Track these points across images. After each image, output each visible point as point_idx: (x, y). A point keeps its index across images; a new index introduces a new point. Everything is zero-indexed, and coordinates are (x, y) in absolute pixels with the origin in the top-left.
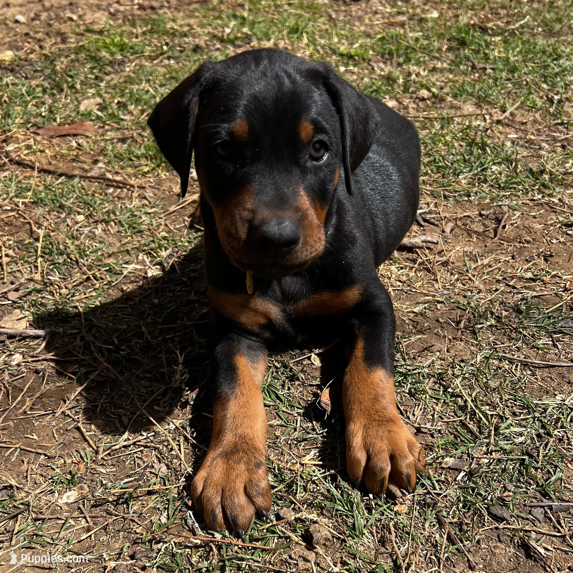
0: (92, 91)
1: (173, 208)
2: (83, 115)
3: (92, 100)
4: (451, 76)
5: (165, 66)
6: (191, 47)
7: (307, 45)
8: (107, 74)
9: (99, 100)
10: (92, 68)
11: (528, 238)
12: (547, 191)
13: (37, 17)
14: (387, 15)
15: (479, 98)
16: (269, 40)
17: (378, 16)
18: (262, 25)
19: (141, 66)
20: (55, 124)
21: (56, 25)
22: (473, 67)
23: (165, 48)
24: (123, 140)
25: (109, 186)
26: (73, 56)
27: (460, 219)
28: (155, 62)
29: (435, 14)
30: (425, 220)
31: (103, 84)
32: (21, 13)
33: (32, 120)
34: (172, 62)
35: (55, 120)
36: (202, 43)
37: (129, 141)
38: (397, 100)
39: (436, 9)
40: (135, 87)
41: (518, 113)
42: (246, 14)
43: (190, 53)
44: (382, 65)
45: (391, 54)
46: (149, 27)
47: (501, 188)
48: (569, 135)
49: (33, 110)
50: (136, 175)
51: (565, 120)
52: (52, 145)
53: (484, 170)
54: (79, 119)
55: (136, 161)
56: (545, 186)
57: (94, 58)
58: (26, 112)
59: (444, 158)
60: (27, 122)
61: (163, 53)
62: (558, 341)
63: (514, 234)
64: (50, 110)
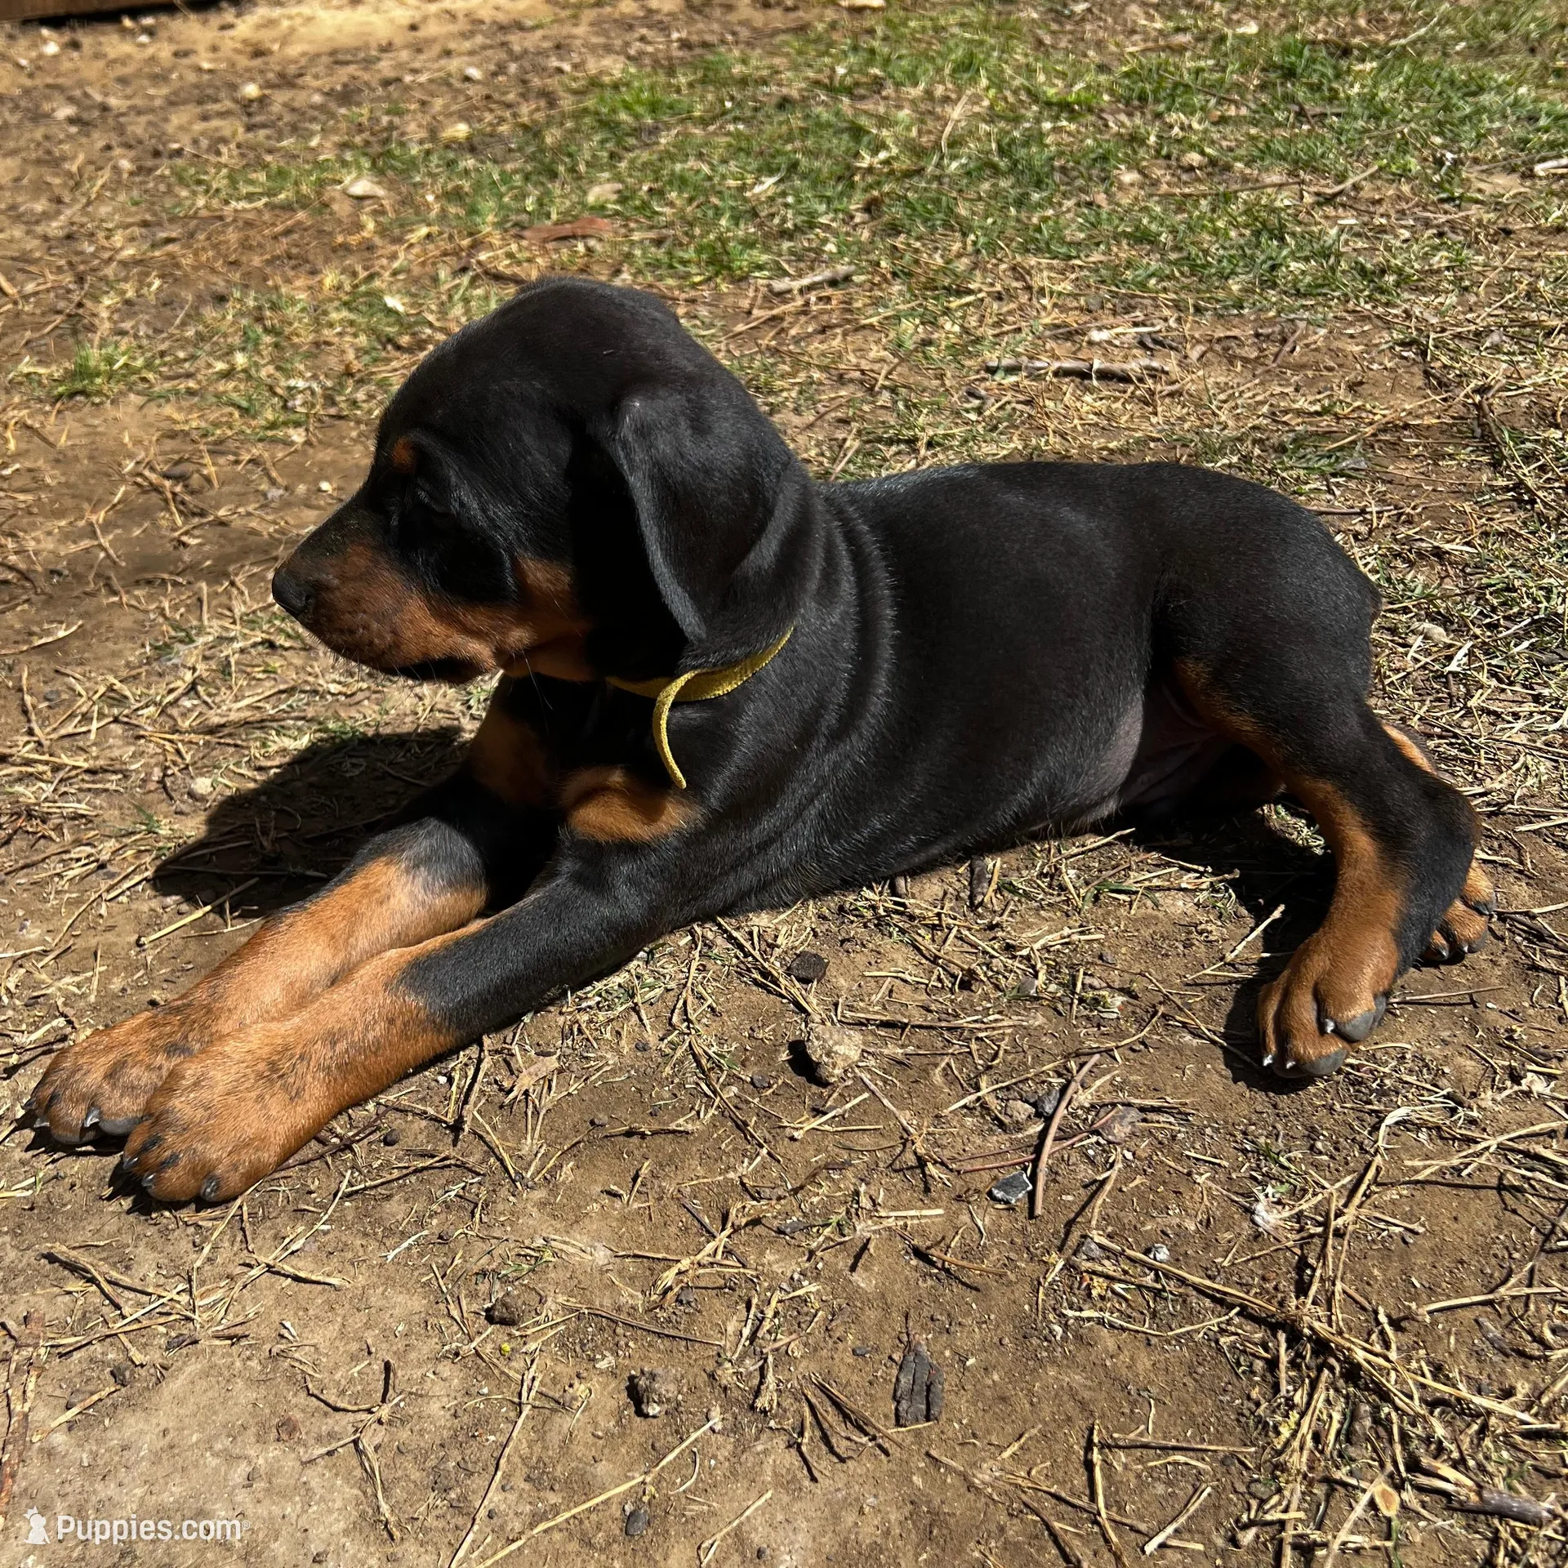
0: (606, 175)
1: (741, 327)
2: (592, 208)
3: (608, 187)
4: (1253, 131)
5: (729, 134)
6: (775, 100)
7: (987, 89)
8: (628, 150)
9: (617, 187)
10: (603, 142)
11: (1331, 364)
12: (1384, 299)
13: (501, 69)
14: (1154, 34)
15: (1296, 162)
16: (916, 84)
17: (1136, 37)
18: (903, 63)
19: (687, 135)
20: (548, 223)
21: (536, 82)
22: (1301, 114)
23: (728, 105)
24: (658, 242)
26: (569, 124)
27: (1219, 340)
28: (711, 128)
29: (1251, 28)
30: (1155, 341)
31: (623, 165)
32: (470, 64)
33: (514, 217)
34: (741, 127)
35: (548, 216)
36: (795, 94)
37: (668, 244)
38: (1141, 172)
39: (1255, 18)
40: (678, 167)
41: (1367, 185)
42: (876, 44)
43: (771, 111)
44: (1123, 117)
45: (1143, 98)
46: (700, 74)
47: (1298, 294)
48: (1457, 216)
49: (513, 205)
50: (681, 288)
51: (1458, 192)
52: (547, 252)
53: (1273, 268)
54: (586, 214)
55: (680, 268)
56: (1382, 291)
57: (607, 124)
58: (502, 207)
59: (1206, 252)
60: (505, 220)
61: (724, 113)
62: (1338, 485)
63: (1310, 358)
64: (540, 203)
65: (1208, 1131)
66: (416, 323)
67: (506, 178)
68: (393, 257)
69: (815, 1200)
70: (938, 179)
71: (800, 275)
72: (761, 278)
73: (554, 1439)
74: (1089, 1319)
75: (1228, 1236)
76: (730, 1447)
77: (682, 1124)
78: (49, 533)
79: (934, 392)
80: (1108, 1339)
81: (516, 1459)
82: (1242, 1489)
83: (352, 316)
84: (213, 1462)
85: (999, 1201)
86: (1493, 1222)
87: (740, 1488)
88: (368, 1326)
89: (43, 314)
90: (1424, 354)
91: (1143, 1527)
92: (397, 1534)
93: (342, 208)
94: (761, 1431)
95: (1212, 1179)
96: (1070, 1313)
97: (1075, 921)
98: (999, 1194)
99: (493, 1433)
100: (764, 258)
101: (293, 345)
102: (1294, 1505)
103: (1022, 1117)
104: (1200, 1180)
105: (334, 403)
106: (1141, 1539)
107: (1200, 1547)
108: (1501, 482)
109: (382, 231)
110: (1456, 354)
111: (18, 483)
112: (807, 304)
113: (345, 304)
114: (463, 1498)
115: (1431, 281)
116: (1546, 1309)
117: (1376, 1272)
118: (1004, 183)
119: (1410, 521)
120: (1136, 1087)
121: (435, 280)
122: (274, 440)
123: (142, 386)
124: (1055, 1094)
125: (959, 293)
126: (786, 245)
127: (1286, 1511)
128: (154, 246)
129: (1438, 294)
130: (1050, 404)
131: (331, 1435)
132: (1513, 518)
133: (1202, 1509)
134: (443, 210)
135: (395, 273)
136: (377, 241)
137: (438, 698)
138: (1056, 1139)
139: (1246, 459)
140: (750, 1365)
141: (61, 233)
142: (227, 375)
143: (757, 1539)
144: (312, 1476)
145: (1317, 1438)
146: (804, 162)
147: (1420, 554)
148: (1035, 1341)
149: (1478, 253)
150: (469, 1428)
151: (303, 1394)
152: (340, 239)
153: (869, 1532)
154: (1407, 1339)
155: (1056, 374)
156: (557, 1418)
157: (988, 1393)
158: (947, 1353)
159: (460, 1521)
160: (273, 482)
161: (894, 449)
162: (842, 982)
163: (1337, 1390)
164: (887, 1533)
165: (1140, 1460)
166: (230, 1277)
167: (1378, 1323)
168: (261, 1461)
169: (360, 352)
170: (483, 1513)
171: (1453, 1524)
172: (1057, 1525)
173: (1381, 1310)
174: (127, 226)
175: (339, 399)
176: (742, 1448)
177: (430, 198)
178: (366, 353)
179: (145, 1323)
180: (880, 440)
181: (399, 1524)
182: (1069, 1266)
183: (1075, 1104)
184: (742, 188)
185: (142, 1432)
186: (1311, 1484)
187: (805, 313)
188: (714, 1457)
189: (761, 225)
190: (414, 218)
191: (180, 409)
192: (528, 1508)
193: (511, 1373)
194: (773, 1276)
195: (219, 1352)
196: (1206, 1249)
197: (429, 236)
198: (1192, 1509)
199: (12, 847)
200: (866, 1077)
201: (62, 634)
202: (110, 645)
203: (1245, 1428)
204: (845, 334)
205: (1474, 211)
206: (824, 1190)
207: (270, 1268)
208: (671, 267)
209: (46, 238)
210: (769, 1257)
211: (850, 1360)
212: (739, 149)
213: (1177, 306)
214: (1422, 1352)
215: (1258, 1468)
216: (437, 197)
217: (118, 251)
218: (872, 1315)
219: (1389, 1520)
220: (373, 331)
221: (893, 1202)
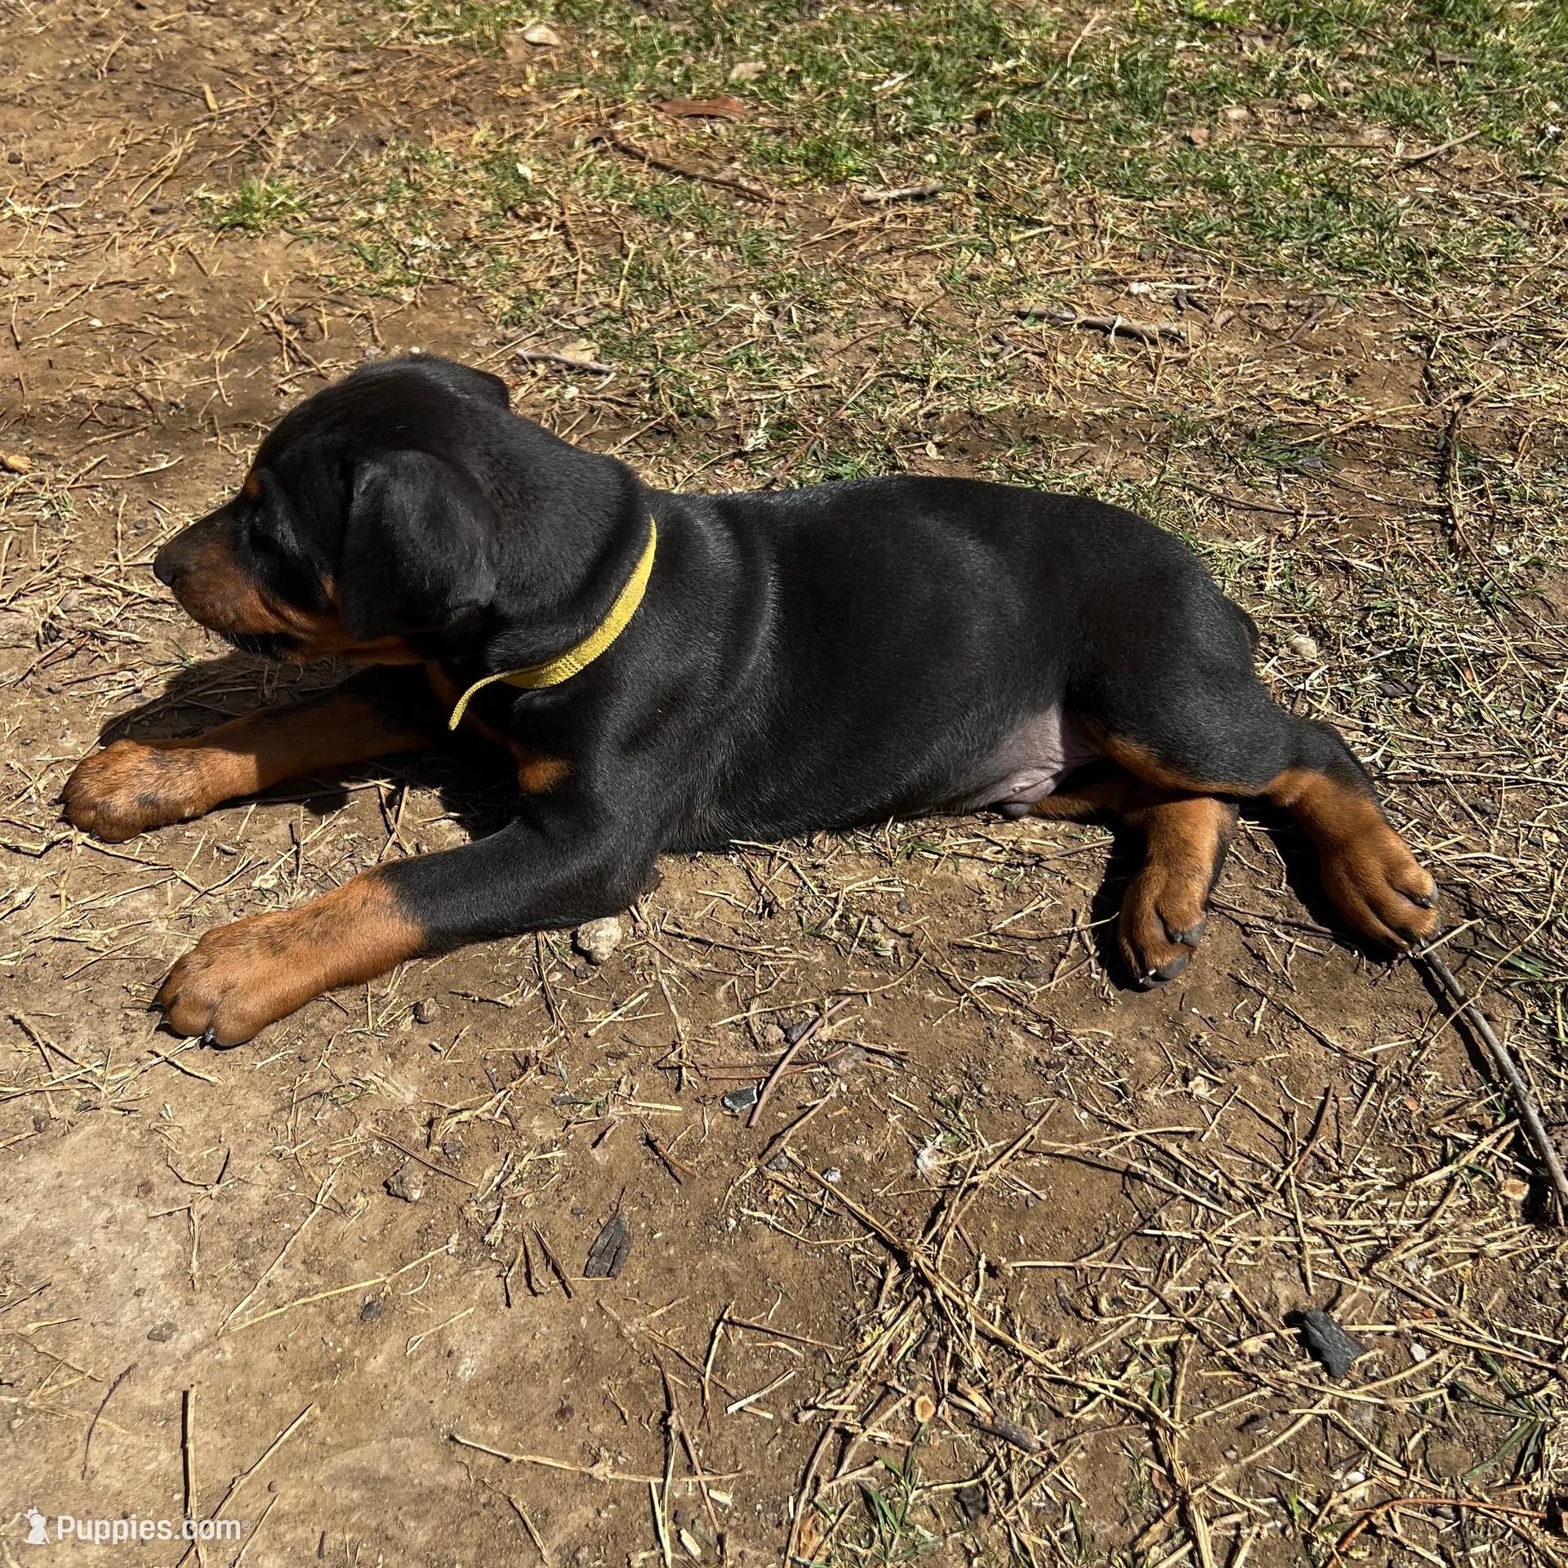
0: (757, 48)
1: (816, 237)
2: (732, 86)
3: (752, 65)
4: (1378, 72)
5: (883, 16)
8: (787, 22)
9: (762, 65)
10: (768, 10)
11: (1341, 348)
12: (1419, 284)
15: (1402, 116)
19: (845, 13)
20: (688, 96)
24: (778, 132)
25: (739, 197)
27: (1250, 307)
28: (871, 6)
30: (1190, 301)
31: (776, 39)
33: (658, 87)
34: (898, 8)
37: (786, 134)
38: (1249, 109)
40: (823, 49)
41: (1462, 150)
44: (1260, 42)
45: (1285, 22)
47: (1342, 269)
48: (1533, 198)
49: (663, 72)
51: (1545, 170)
52: (677, 128)
53: (1326, 238)
54: (725, 92)
56: (1421, 275)
58: (652, 73)
59: (1271, 210)
60: (651, 89)
62: (1287, 482)
63: (1324, 340)
64: (688, 73)
65: (914, 1079)
68: (540, 118)
69: (589, 1080)
70: (1055, 94)
71: (892, 185)
72: (856, 183)
73: (331, 1234)
74: (759, 1219)
75: (892, 1171)
76: (456, 1267)
77: (505, 999)
78: (179, 365)
79: (963, 332)
80: (766, 1238)
81: (301, 1246)
82: (819, 1377)
83: (486, 178)
84: (86, 1203)
85: (728, 1108)
86: (1106, 1201)
87: (453, 1300)
88: (226, 1119)
89: (231, 137)
90: (1429, 350)
91: (733, 1392)
92: (197, 1286)
93: (515, 54)
94: (483, 1259)
95: (901, 1120)
96: (745, 1211)
97: (886, 873)
98: (728, 1103)
99: (289, 1221)
101: (428, 201)
102: (850, 1400)
103: (772, 1040)
104: (892, 1119)
105: (446, 267)
106: (729, 1400)
107: (770, 1416)
108: (1435, 502)
110: (1458, 356)
111: (167, 311)
112: (883, 220)
113: (485, 163)
114: (254, 1267)
115: (1472, 271)
116: (1116, 1281)
117: (994, 1225)
118: (1115, 107)
119: (1335, 530)
120: (874, 1029)
121: (570, 146)
122: (387, 297)
123: (290, 226)
124: (804, 1026)
125: (1030, 223)
126: (891, 149)
127: (842, 1403)
128: (343, 75)
129: (1474, 284)
130: (1061, 358)
131: (175, 1200)
133: (784, 1387)
134: (601, 70)
135: (537, 135)
136: (534, 97)
138: (791, 1063)
139: (1215, 443)
140: (491, 1207)
141: (270, 49)
142: (366, 224)
143: (452, 1342)
144: (154, 1231)
145: (890, 1349)
146: (936, 61)
147: (1329, 566)
148: (712, 1228)
149: (1533, 244)
150: (275, 1213)
151: (163, 1164)
152: (502, 90)
153: (534, 1354)
154: (995, 1284)
155: (1080, 326)
156: (337, 1220)
157: (661, 1262)
158: (643, 1225)
159: (246, 1284)
160: (375, 340)
161: (907, 386)
162: (679, 895)
163: (924, 1314)
164: (547, 1357)
165: (753, 1340)
166: (138, 1061)
167: (977, 1268)
168: (120, 1210)
169: (483, 216)
170: (263, 1282)
171: (967, 1437)
172: (669, 1376)
173: (983, 1257)
174: (325, 50)
175: (451, 263)
176: (466, 1269)
177: (594, 54)
178: (489, 217)
179: (67, 1086)
180: (897, 376)
181: (202, 1278)
182: (759, 1173)
183: (816, 1037)
185: (42, 1171)
186: (872, 1385)
187: (879, 230)
188: (442, 1273)
189: (876, 125)
190: (572, 75)
191: (318, 252)
192: (297, 1284)
193: (316, 1178)
194: (532, 1138)
195: (113, 1119)
196: (870, 1179)
197: (579, 97)
198: (776, 1385)
199: (75, 661)
200: (665, 983)
201: (164, 466)
202: (198, 483)
203: (842, 1329)
204: (906, 258)
206: (598, 1074)
207: (166, 1060)
209: (256, 52)
210: (536, 1122)
211: (567, 1216)
213: (1223, 265)
214: (1001, 1298)
215: (839, 1364)
216: (600, 56)
217: (311, 76)
218: (595, 1185)
219: (921, 1425)
220: (500, 196)
221: (647, 1093)
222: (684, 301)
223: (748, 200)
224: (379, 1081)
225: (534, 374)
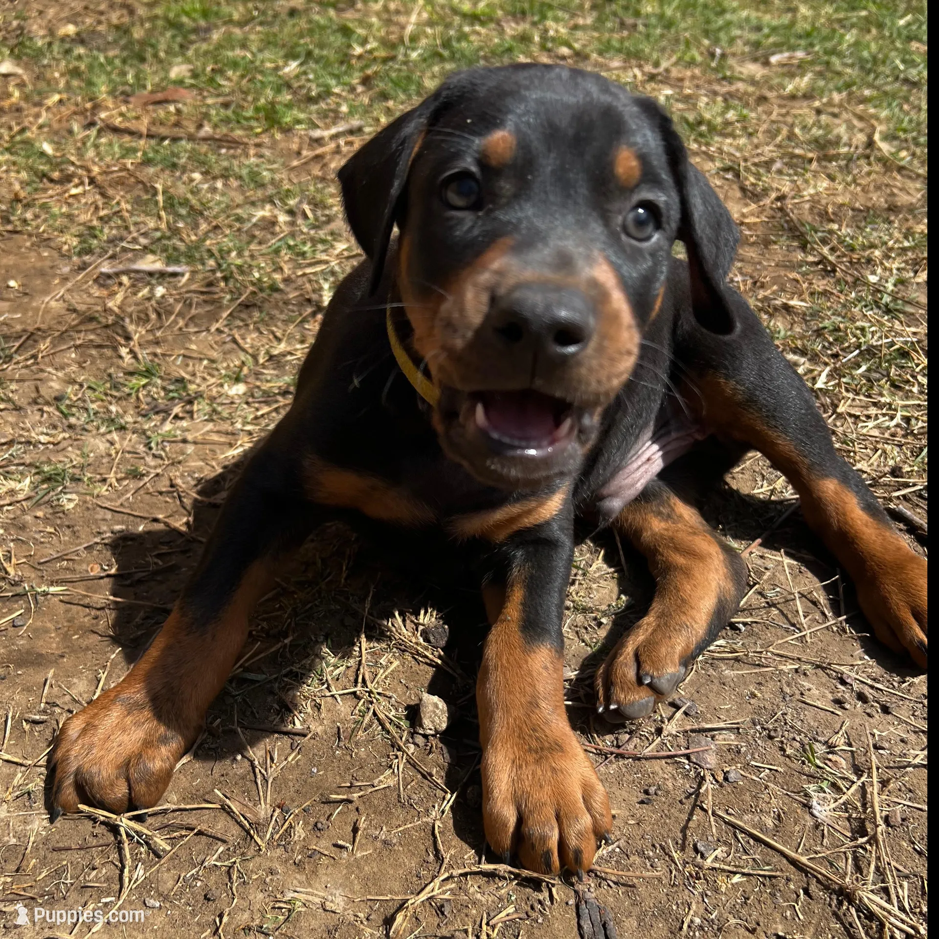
0: (180, 59)
1: (295, 163)
2: (175, 82)
3: (183, 67)
4: (596, 34)
5: (259, 32)
6: (286, 11)
7: (425, 6)
8: (192, 43)
9: (190, 67)
10: (173, 37)
12: (704, 141)
15: (628, 53)
19: (231, 33)
20: (145, 92)
23: (255, 13)
24: (226, 105)
25: (220, 147)
26: (147, 26)
28: (247, 28)
31: (190, 53)
33: (120, 88)
34: (266, 28)
35: (144, 87)
36: (300, 7)
37: (233, 107)
40: (230, 54)
41: (673, 69)
43: (285, 18)
44: (513, 24)
45: (523, 13)
48: (733, 88)
49: (118, 79)
50: (248, 136)
51: (728, 73)
52: (147, 111)
54: (171, 86)
55: (244, 122)
56: (702, 136)
57: (174, 25)
58: (111, 81)
60: (114, 90)
61: (253, 18)
64: (137, 77)
66: (62, 163)
67: (110, 61)
68: (37, 116)
70: (405, 63)
71: (327, 127)
72: (301, 130)
75: (797, 827)
83: (13, 158)
90: (738, 176)
95: (773, 782)
100: (302, 116)
105: (9, 222)
108: (811, 259)
109: (26, 98)
110: (758, 176)
112: (338, 146)
113: (7, 149)
115: (729, 129)
119: (763, 286)
121: (70, 132)
126: (314, 108)
129: (735, 137)
132: (825, 282)
134: (67, 82)
135: (41, 127)
136: (23, 104)
137: (126, 443)
146: (317, 52)
147: (776, 309)
149: (752, 111)
169: (24, 184)
175: (12, 218)
177: (57, 75)
178: (28, 184)
183: (666, 732)
184: (277, 69)
187: (338, 153)
189: (295, 93)
190: (46, 89)
197: (61, 101)
205: (740, 86)
208: (238, 122)
212: (268, 43)
216: (62, 75)
220: (31, 169)
222: (215, 217)
223: (229, 148)
224: (302, 897)
225: (121, 284)
